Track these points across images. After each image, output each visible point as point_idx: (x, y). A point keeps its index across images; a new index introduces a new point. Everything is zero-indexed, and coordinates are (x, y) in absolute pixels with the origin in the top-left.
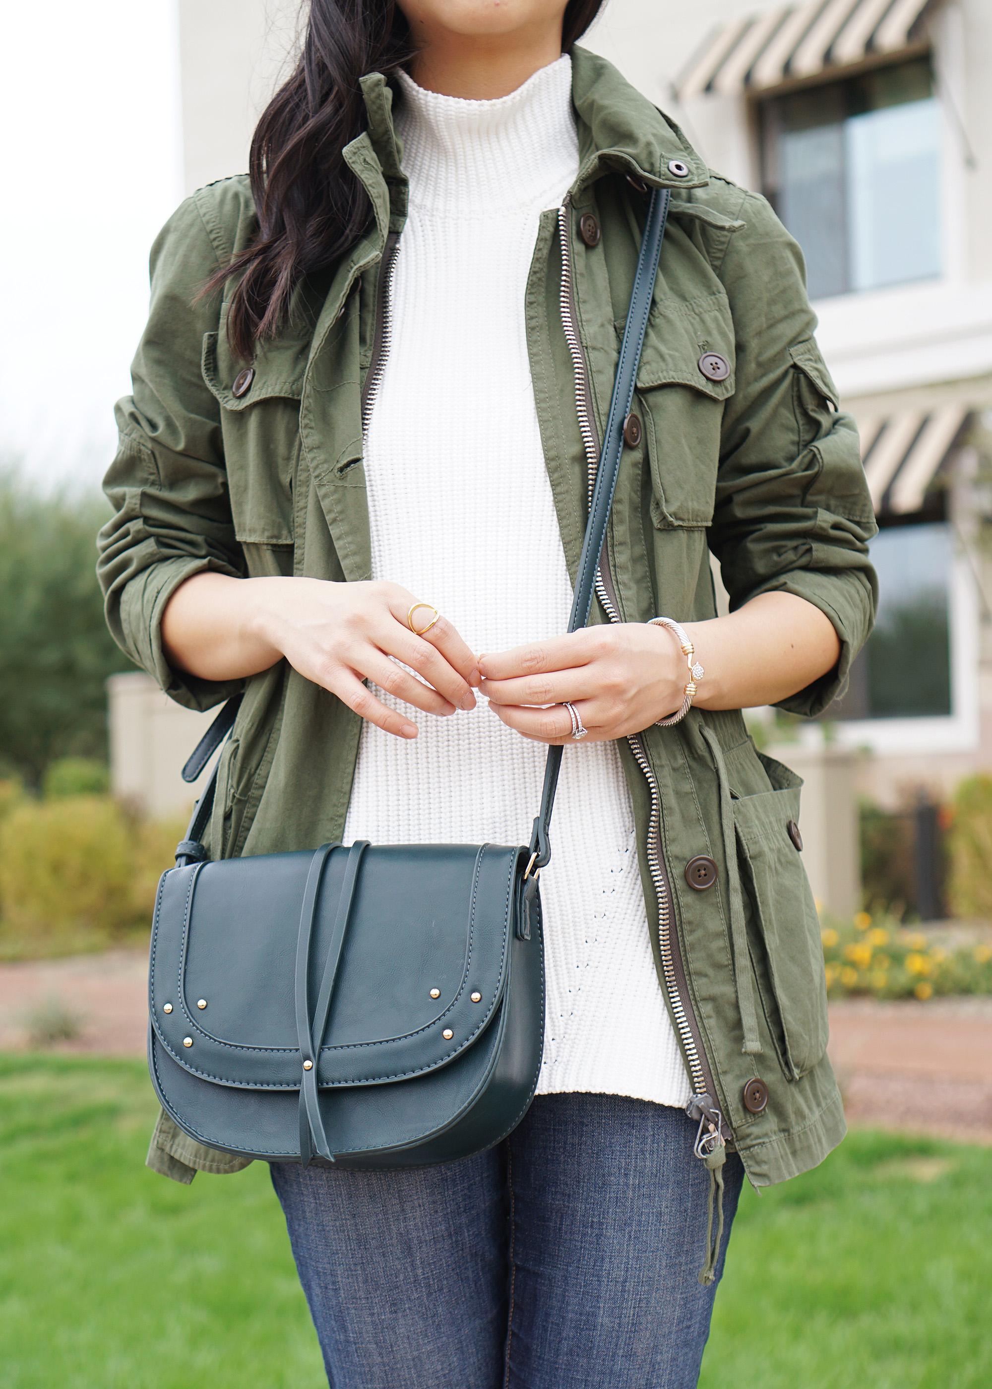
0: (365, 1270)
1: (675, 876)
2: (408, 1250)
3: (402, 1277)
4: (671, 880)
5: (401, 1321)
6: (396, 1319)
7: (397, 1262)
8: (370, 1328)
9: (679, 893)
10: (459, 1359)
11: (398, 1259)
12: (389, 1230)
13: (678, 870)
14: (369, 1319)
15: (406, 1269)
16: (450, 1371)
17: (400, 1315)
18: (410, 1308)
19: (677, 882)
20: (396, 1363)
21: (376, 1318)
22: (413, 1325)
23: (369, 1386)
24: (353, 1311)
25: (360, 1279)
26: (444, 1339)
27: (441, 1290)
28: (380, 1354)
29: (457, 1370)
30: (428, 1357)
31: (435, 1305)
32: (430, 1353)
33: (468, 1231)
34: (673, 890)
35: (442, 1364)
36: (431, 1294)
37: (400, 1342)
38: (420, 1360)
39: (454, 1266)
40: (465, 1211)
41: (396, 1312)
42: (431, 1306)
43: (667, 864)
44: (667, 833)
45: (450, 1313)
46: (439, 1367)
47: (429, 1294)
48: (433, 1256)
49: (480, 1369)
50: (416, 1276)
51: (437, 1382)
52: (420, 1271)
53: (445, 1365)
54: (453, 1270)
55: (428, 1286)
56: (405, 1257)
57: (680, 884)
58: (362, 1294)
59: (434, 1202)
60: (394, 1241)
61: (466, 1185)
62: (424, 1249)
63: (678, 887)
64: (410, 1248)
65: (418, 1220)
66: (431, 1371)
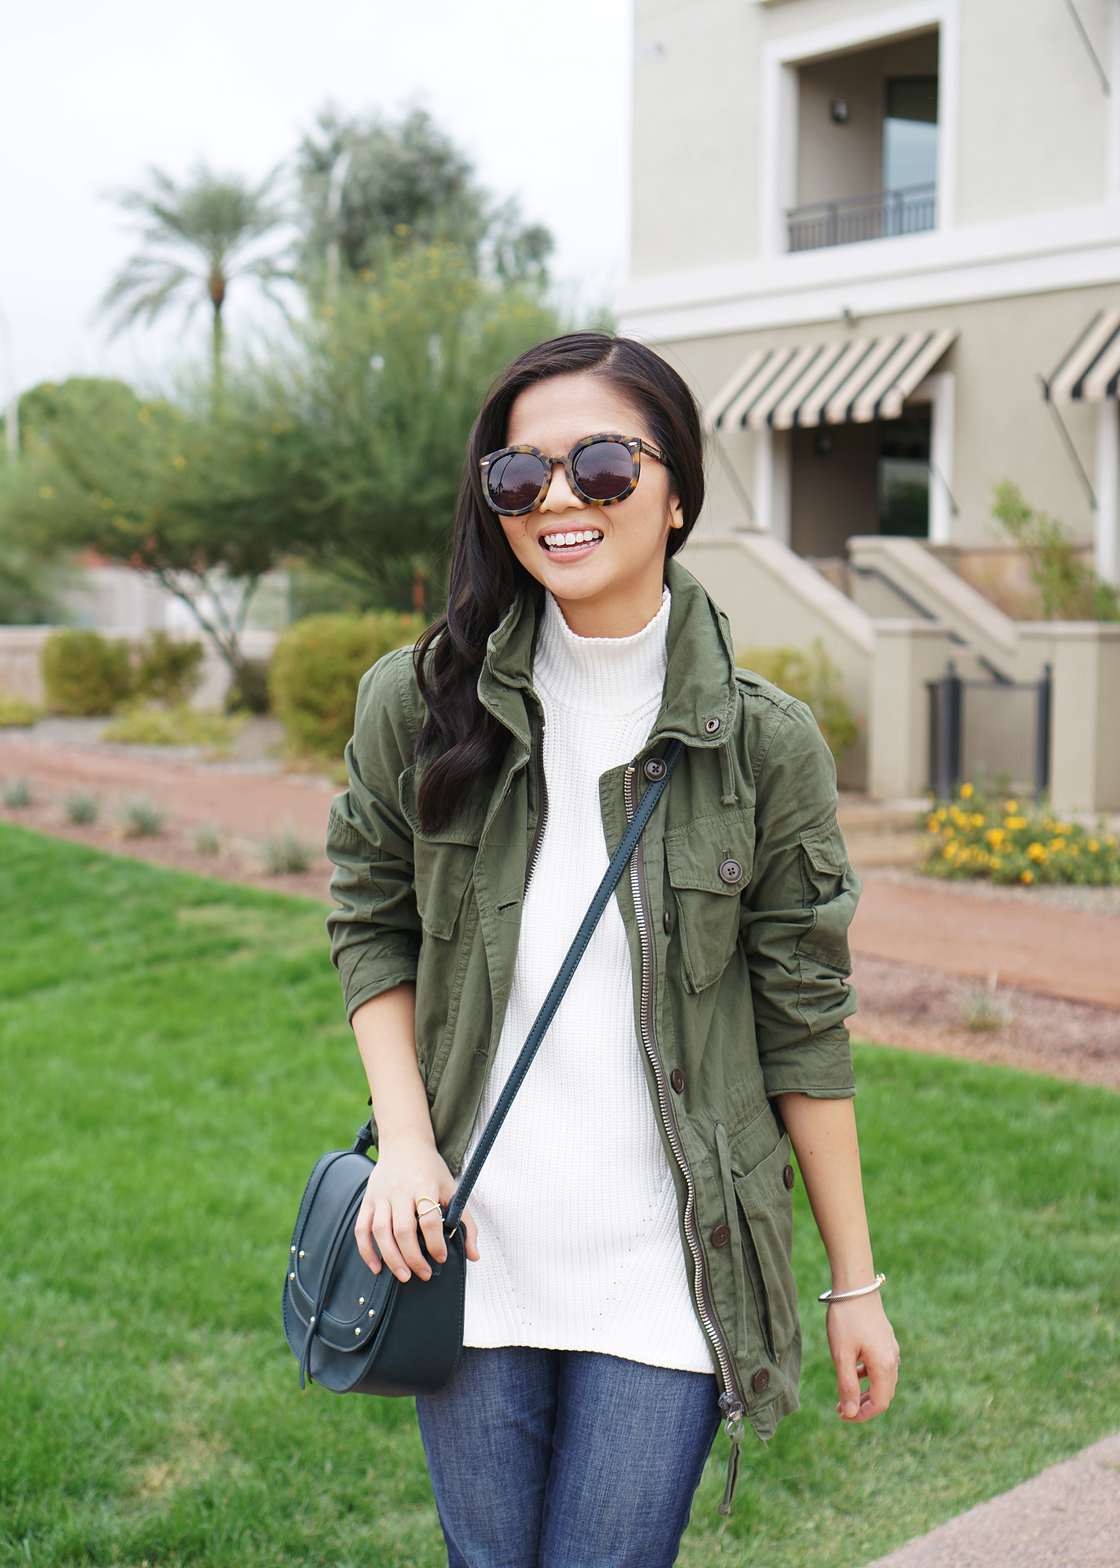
0: (456, 1443)
1: (704, 1239)
2: (486, 1430)
3: (481, 1451)
4: (701, 1243)
5: (479, 1481)
6: (476, 1479)
7: (478, 1440)
8: (459, 1483)
9: (707, 1251)
10: (520, 1512)
11: (479, 1438)
12: (474, 1418)
13: (706, 1235)
14: (458, 1477)
15: (484, 1445)
16: (513, 1519)
17: (479, 1476)
18: (486, 1473)
19: (706, 1243)
20: (475, 1509)
21: (462, 1477)
22: (487, 1484)
23: (457, 1523)
24: (448, 1470)
25: (453, 1449)
26: (509, 1496)
27: (508, 1462)
28: (465, 1502)
29: (518, 1520)
30: (497, 1508)
31: (503, 1472)
32: (498, 1506)
33: (531, 1424)
34: (703, 1250)
35: (507, 1513)
36: (501, 1464)
37: (478, 1495)
38: (491, 1509)
39: (518, 1446)
40: (528, 1409)
41: (476, 1474)
42: (501, 1473)
43: (699, 1232)
44: (698, 1211)
45: (515, 1478)
46: (505, 1516)
47: (500, 1464)
48: (504, 1438)
49: (536, 1520)
50: (490, 1451)
51: (502, 1526)
52: (493, 1448)
53: (509, 1515)
54: (518, 1449)
55: (499, 1458)
56: (484, 1437)
57: (708, 1244)
58: (453, 1459)
59: (506, 1401)
60: (477, 1425)
61: (531, 1392)
62: (497, 1432)
63: (707, 1247)
64: (487, 1431)
65: (494, 1413)
66: (498, 1518)
